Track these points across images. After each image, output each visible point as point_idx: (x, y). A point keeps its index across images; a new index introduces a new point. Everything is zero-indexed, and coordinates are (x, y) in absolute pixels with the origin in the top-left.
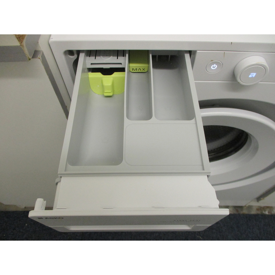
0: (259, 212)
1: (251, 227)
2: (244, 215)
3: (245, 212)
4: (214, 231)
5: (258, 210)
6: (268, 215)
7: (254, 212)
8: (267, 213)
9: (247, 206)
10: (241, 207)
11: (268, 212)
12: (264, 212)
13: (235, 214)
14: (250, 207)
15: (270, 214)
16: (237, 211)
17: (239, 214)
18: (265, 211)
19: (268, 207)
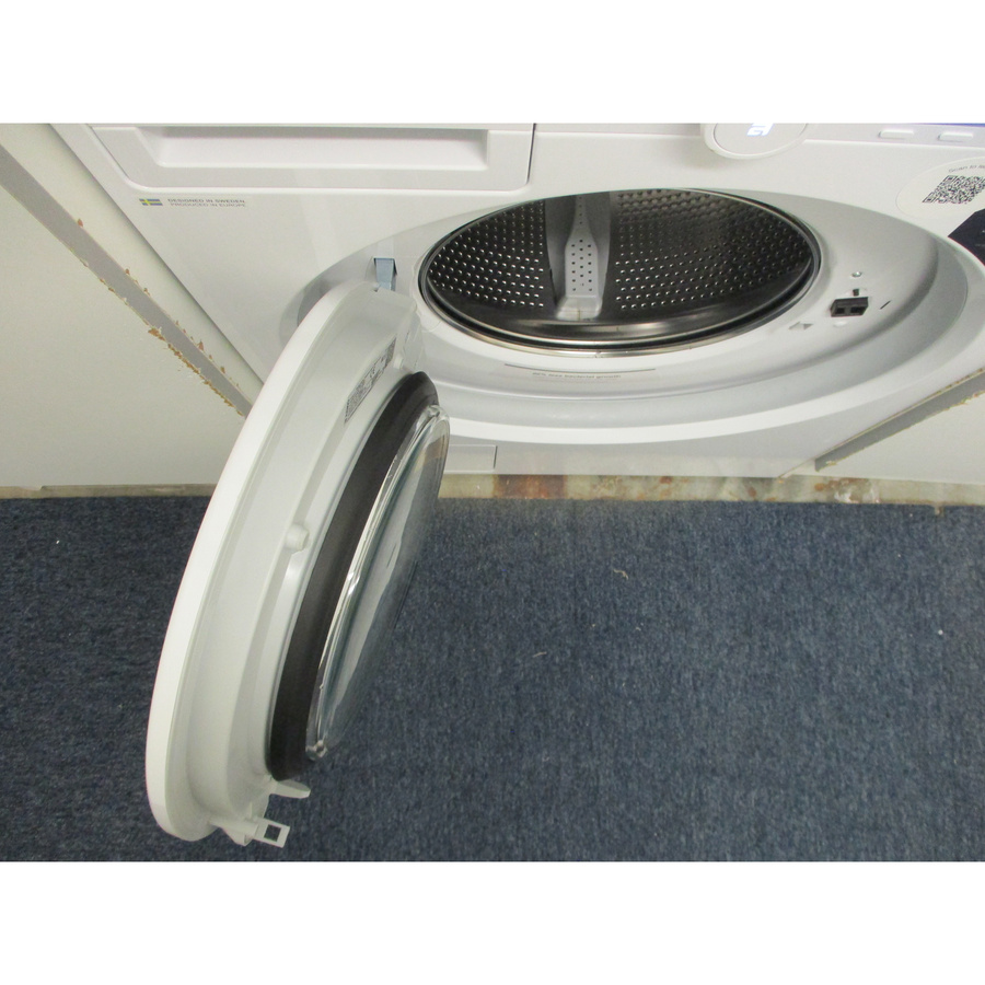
0: (822, 497)
1: (789, 542)
2: (770, 504)
3: (778, 495)
4: (670, 553)
5: (819, 488)
6: (851, 506)
7: (805, 496)
8: (846, 498)
9: (786, 476)
10: (766, 482)
11: (851, 498)
12: (837, 497)
13: (744, 503)
14: (794, 481)
15: (856, 502)
16: (752, 492)
17: (756, 503)
18: (842, 492)
19: (852, 481)
